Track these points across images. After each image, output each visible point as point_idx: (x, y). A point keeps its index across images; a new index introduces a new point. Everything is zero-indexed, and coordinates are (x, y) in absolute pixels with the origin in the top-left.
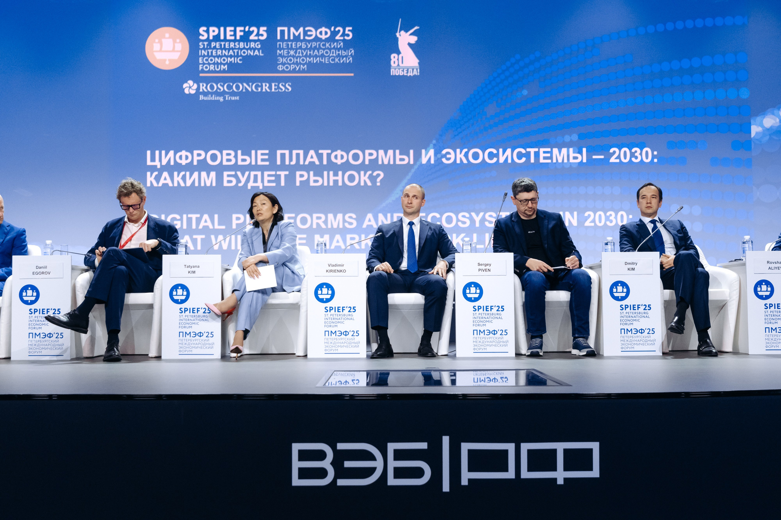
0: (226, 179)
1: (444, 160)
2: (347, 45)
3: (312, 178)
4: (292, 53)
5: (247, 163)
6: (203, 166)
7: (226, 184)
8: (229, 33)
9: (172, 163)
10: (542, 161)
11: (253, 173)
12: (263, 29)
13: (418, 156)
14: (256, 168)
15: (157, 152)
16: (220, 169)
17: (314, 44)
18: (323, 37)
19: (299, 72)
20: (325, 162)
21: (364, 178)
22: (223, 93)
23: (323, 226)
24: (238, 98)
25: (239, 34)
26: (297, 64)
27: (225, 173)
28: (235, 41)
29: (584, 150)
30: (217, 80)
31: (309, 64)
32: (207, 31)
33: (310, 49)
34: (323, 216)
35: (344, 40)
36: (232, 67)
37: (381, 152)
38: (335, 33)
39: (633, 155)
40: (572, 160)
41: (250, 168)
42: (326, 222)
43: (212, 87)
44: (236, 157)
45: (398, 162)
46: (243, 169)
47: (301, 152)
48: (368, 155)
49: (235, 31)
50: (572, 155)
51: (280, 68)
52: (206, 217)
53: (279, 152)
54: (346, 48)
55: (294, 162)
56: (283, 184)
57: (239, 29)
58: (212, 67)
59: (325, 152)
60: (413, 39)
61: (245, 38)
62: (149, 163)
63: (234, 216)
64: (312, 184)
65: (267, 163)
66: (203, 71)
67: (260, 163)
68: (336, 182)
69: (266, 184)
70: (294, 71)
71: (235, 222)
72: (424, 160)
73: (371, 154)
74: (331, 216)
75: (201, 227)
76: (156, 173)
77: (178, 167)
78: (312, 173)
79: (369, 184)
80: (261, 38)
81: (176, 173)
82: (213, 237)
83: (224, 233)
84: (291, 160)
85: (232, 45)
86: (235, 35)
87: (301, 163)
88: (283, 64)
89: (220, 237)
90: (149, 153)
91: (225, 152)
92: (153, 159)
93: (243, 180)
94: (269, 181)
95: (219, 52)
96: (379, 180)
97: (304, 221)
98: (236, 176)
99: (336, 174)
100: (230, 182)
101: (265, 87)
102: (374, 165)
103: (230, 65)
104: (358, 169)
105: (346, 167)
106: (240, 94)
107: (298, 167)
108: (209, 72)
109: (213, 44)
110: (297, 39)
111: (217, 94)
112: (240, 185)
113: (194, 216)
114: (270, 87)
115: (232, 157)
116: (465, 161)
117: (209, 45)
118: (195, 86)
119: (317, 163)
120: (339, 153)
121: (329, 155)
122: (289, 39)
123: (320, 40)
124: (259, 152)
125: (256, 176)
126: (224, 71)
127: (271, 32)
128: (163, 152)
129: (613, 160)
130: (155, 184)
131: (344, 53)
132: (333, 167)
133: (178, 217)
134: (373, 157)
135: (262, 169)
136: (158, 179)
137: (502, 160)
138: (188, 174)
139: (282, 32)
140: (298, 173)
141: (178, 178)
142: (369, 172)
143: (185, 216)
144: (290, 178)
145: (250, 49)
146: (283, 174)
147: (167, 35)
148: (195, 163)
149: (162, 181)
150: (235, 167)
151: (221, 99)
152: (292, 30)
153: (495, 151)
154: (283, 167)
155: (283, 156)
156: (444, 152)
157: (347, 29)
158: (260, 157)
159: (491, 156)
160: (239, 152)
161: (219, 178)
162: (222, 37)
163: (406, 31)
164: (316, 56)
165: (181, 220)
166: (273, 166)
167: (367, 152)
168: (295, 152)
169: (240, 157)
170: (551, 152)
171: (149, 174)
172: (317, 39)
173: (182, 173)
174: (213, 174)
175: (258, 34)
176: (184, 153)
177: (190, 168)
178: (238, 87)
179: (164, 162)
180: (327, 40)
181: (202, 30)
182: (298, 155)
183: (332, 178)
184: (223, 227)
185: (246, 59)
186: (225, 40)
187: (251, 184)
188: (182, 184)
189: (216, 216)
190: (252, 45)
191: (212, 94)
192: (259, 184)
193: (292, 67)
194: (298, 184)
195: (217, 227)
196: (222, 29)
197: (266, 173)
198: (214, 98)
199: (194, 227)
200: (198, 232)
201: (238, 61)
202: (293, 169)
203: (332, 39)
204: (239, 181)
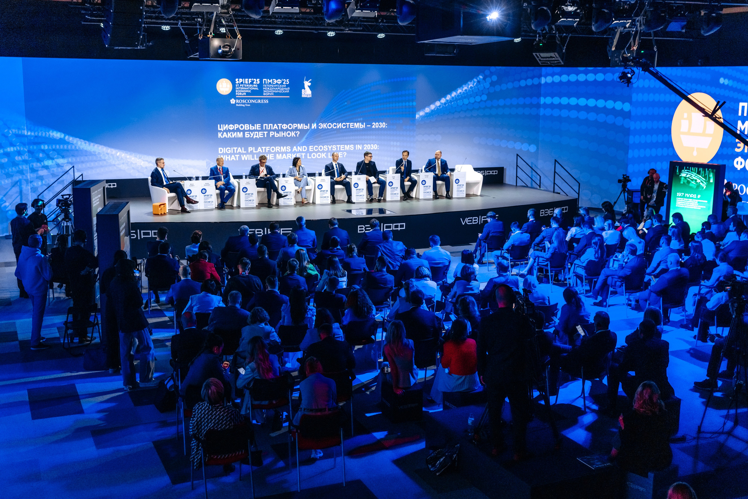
0: (246, 135)
1: (319, 127)
2: (287, 86)
3: (276, 134)
4: (268, 89)
5: (253, 129)
6: (238, 130)
7: (246, 137)
8: (246, 81)
9: (227, 129)
10: (351, 127)
11: (255, 133)
12: (258, 80)
13: (311, 126)
14: (257, 130)
15: (222, 125)
16: (244, 131)
17: (276, 86)
18: (279, 83)
19: (271, 96)
20: (280, 128)
21: (293, 134)
22: (244, 104)
23: (279, 151)
24: (250, 105)
25: (250, 81)
26: (270, 93)
27: (246, 133)
28: (248, 84)
29: (364, 123)
30: (242, 99)
31: (274, 93)
32: (239, 80)
33: (275, 87)
34: (279, 147)
35: (286, 84)
36: (248, 94)
37: (299, 125)
38: (283, 82)
39: (379, 125)
40: (360, 127)
41: (254, 131)
42: (280, 150)
43: (241, 101)
44: (249, 127)
45: (304, 128)
46: (252, 131)
47: (272, 125)
48: (294, 126)
49: (248, 80)
50: (360, 125)
51: (264, 94)
52: (239, 148)
53: (264, 125)
54: (287, 87)
55: (269, 129)
56: (266, 136)
57: (250, 80)
58: (240, 94)
59: (280, 125)
60: (310, 84)
61: (252, 83)
62: (219, 129)
63: (249, 148)
64: (276, 136)
65: (260, 129)
66: (237, 95)
67: (258, 129)
68: (284, 135)
69: (260, 136)
70: (269, 95)
71: (249, 150)
72: (313, 127)
73: (295, 125)
74: (282, 147)
75: (238, 152)
76: (221, 133)
77: (229, 131)
78: (275, 132)
79: (295, 136)
80: (257, 83)
81: (228, 133)
82: (242, 155)
83: (246, 154)
84: (268, 128)
85: (247, 85)
86: (248, 82)
87: (272, 129)
88: (265, 93)
89: (245, 156)
90: (219, 125)
91: (246, 125)
92: (220, 128)
93: (252, 135)
94: (261, 135)
95: (243, 88)
96: (298, 134)
97: (273, 149)
98: (249, 134)
99: (284, 133)
100: (247, 136)
101: (259, 101)
102: (296, 129)
103: (247, 93)
104: (291, 131)
105: (287, 130)
106: (250, 104)
107: (271, 130)
108: (240, 95)
109: (241, 85)
110: (270, 83)
111: (242, 104)
112: (251, 137)
113: (235, 148)
114: (261, 101)
115: (248, 127)
116: (326, 128)
117: (239, 85)
118: (235, 101)
119: (277, 129)
120: (285, 125)
121: (281, 126)
122: (267, 84)
123: (278, 84)
124: (258, 125)
125: (256, 134)
126: (245, 95)
127: (261, 81)
128: (224, 125)
129: (373, 127)
130: (221, 137)
131: (286, 89)
132: (283, 130)
133: (230, 149)
134: (296, 126)
135: (259, 131)
136: (222, 135)
137: (338, 127)
138: (233, 133)
139: (265, 81)
140: (271, 132)
141: (229, 135)
142: (295, 132)
143: (232, 148)
144: (268, 134)
145: (254, 87)
146: (266, 133)
147: (224, 82)
148: (235, 129)
149: (224, 136)
150: (249, 130)
151: (244, 106)
152: (268, 80)
153: (336, 124)
154: (266, 130)
155: (266, 126)
156: (319, 124)
157: (287, 80)
158: (258, 127)
159: (335, 126)
160: (251, 125)
161: (244, 134)
162: (244, 83)
163: (307, 81)
164: (277, 90)
165: (231, 150)
166: (262, 130)
167: (294, 125)
168: (270, 125)
169: (251, 127)
170: (354, 124)
171: (219, 133)
172: (277, 84)
173: (231, 133)
174: (242, 133)
175: (256, 82)
176: (231, 125)
177: (233, 131)
178: (250, 101)
179: (224, 129)
180: (280, 84)
181: (237, 80)
182: (271, 126)
183: (282, 134)
184: (245, 152)
185: (252, 91)
186: (245, 84)
187: (255, 137)
188: (231, 137)
189: (243, 148)
190: (255, 86)
191: (241, 104)
192: (258, 136)
193: (268, 94)
194: (271, 136)
195: (243, 152)
196: (244, 79)
197: (260, 132)
198: (241, 105)
199: (235, 152)
200: (237, 154)
201: (250, 91)
202: (269, 131)
203: (282, 84)
204: (250, 135)
